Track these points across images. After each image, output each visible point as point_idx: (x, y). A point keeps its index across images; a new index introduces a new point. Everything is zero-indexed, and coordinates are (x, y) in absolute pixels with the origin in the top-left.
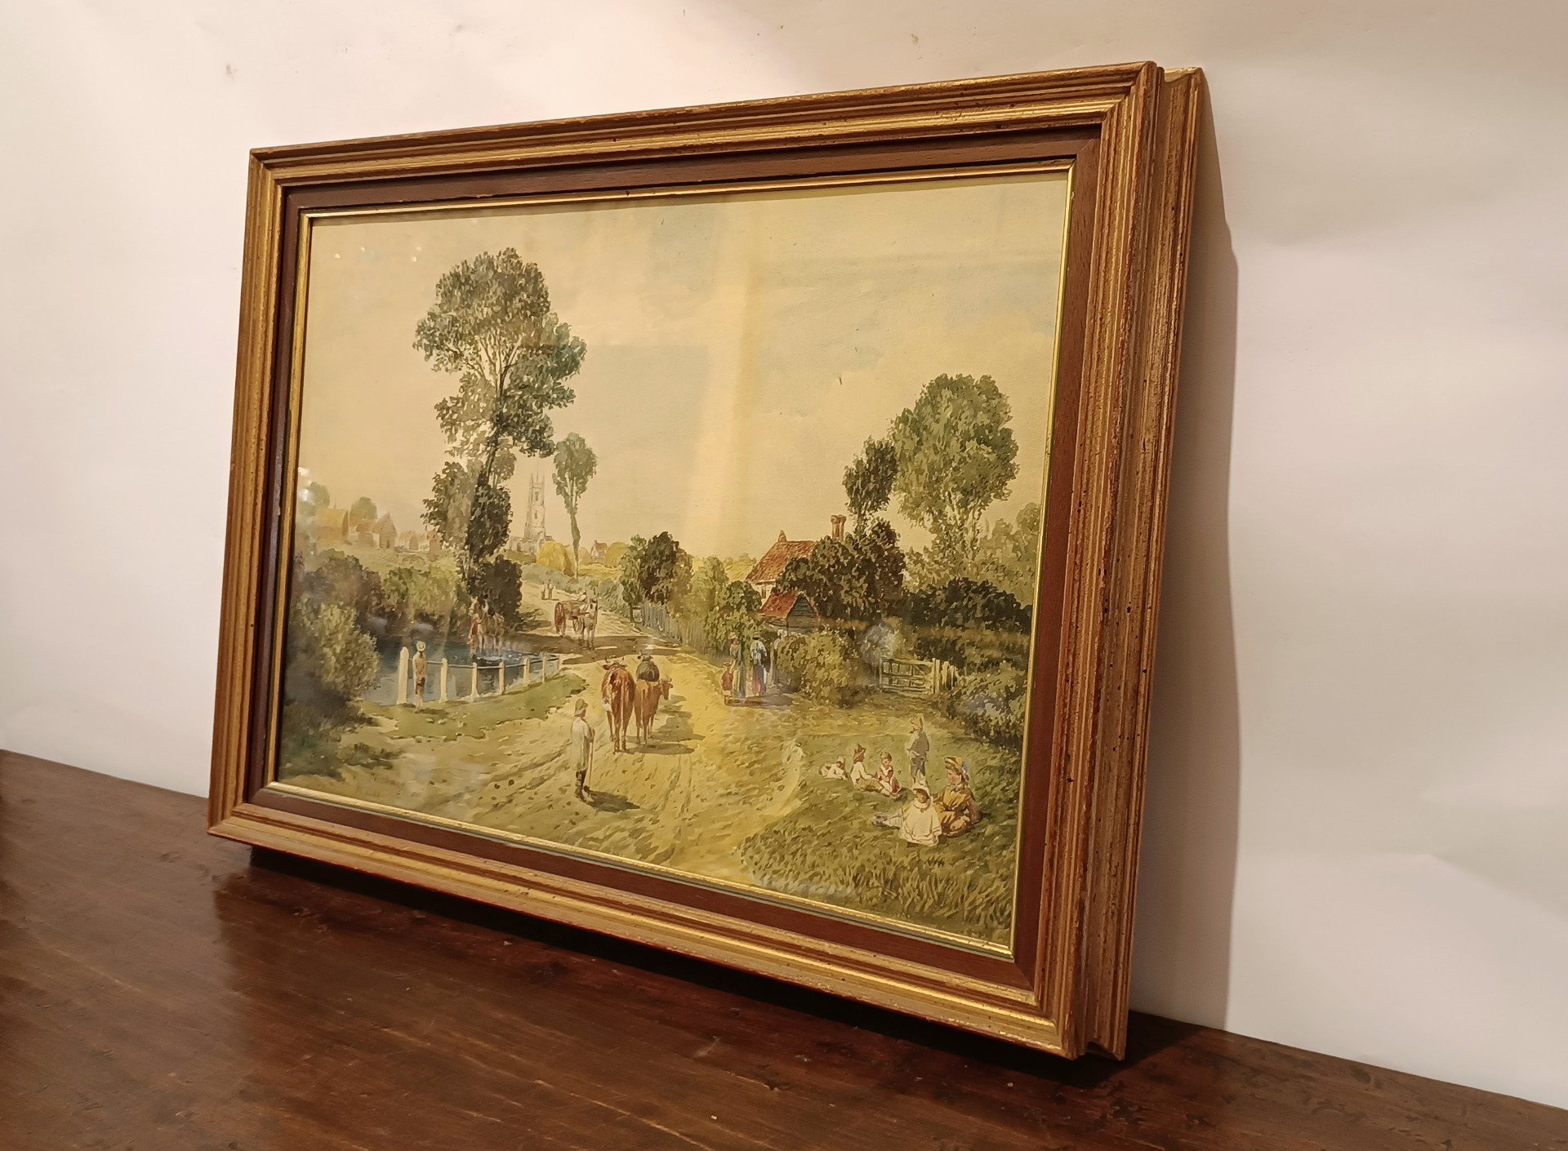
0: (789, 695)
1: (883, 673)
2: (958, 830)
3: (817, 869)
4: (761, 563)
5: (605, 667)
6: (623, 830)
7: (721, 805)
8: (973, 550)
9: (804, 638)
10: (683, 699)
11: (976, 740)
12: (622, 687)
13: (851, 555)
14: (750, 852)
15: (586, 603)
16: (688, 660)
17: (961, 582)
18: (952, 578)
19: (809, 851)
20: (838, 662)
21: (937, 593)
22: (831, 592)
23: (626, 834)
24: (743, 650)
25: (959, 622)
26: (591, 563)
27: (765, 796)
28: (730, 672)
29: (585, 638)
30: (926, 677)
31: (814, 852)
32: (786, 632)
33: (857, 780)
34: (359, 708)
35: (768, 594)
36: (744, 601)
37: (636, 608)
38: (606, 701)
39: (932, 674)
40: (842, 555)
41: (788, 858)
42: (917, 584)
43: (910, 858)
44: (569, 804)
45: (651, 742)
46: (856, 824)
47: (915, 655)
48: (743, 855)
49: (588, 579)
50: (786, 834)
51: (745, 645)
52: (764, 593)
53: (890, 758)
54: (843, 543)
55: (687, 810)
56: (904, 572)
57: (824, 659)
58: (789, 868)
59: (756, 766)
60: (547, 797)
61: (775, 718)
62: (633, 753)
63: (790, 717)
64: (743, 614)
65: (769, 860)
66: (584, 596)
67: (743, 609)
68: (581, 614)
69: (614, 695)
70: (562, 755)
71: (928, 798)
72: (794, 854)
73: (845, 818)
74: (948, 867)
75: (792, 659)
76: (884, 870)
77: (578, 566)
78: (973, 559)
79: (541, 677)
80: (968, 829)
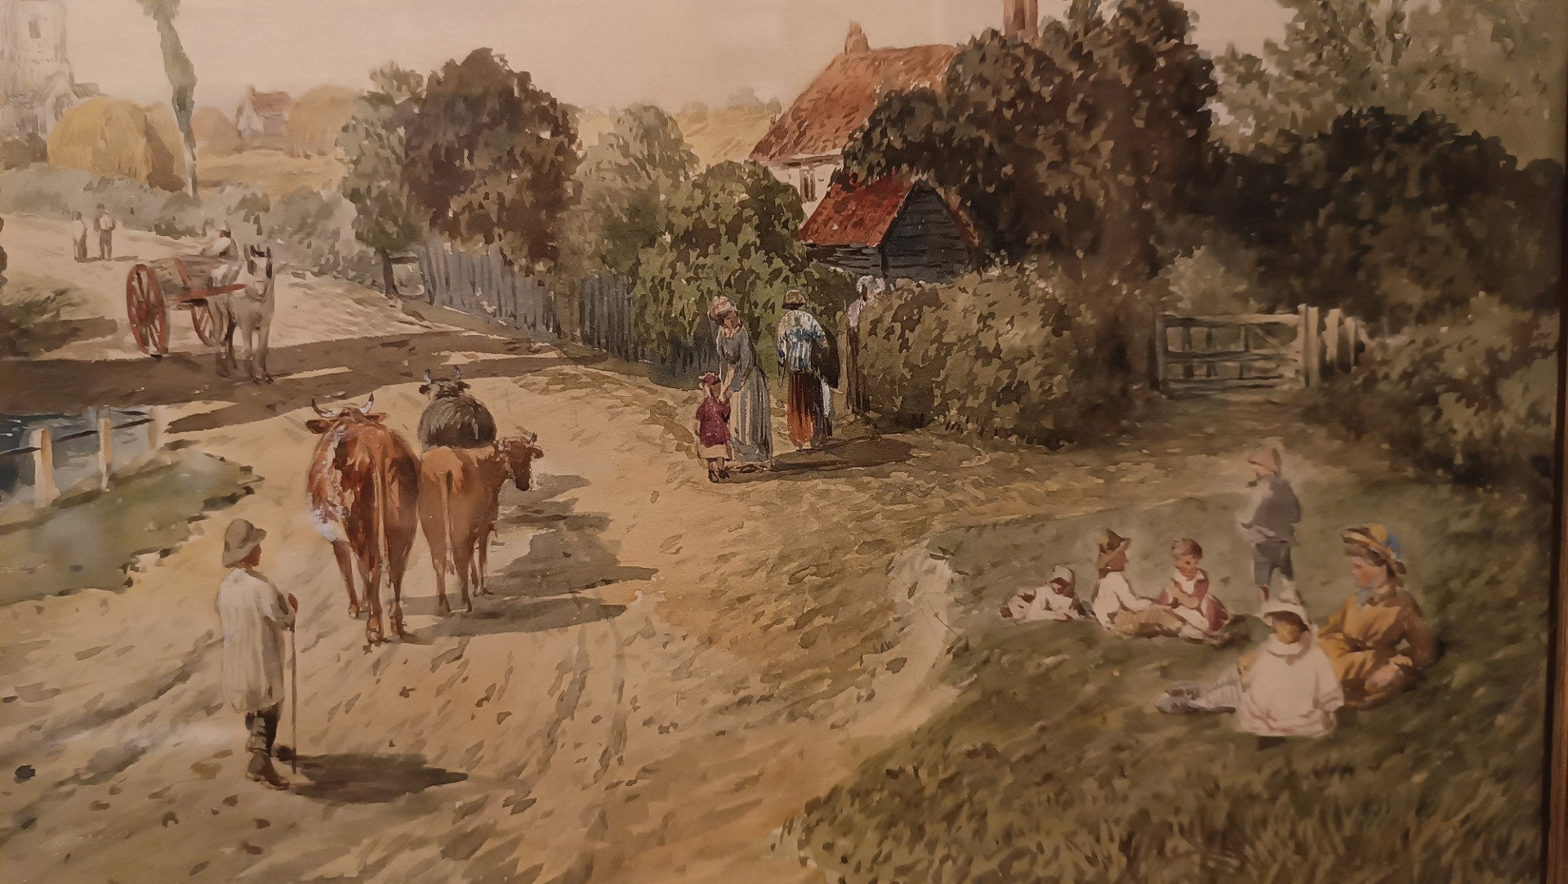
0: (899, 437)
1: (1166, 351)
2: (1385, 688)
3: (1020, 843)
4: (796, 112)
5: (313, 426)
6: (422, 842)
7: (723, 733)
8: (1393, 40)
9: (934, 289)
10: (577, 482)
11: (1419, 480)
12: (376, 475)
13: (1061, 72)
14: (823, 834)
15: (235, 258)
16: (584, 379)
17: (1366, 117)
18: (1341, 110)
19: (992, 804)
20: (1036, 342)
21: (1305, 148)
22: (1008, 170)
23: (432, 851)
24: (755, 336)
25: (1365, 213)
26: (239, 150)
27: (853, 691)
28: (722, 398)
29: (240, 355)
30: (1283, 351)
31: (1005, 804)
32: (880, 282)
33: (1112, 616)
35: (821, 191)
36: (748, 212)
37: (400, 261)
38: (327, 516)
39: (1298, 343)
40: (1034, 74)
41: (934, 829)
42: (1249, 132)
43: (1267, 772)
44: (231, 801)
45: (486, 604)
46: (1115, 721)
47: (1252, 302)
48: (802, 845)
49: (232, 194)
50: (923, 773)
51: (762, 325)
52: (808, 189)
53: (1197, 551)
54: (1037, 45)
55: (620, 760)
56: (1215, 106)
57: (998, 335)
58: (940, 852)
59: (818, 621)
60: (154, 796)
61: (862, 498)
62: (428, 642)
63: (908, 488)
64: (747, 246)
65: (880, 844)
66: (224, 243)
67: (749, 234)
68: (218, 291)
69: (350, 497)
70: (194, 679)
71: (1303, 628)
72: (951, 817)
73: (1085, 710)
74: (1367, 777)
75: (904, 345)
76: (1202, 812)
77: (193, 159)
78: (1394, 61)
79: (99, 477)
80: (1412, 682)
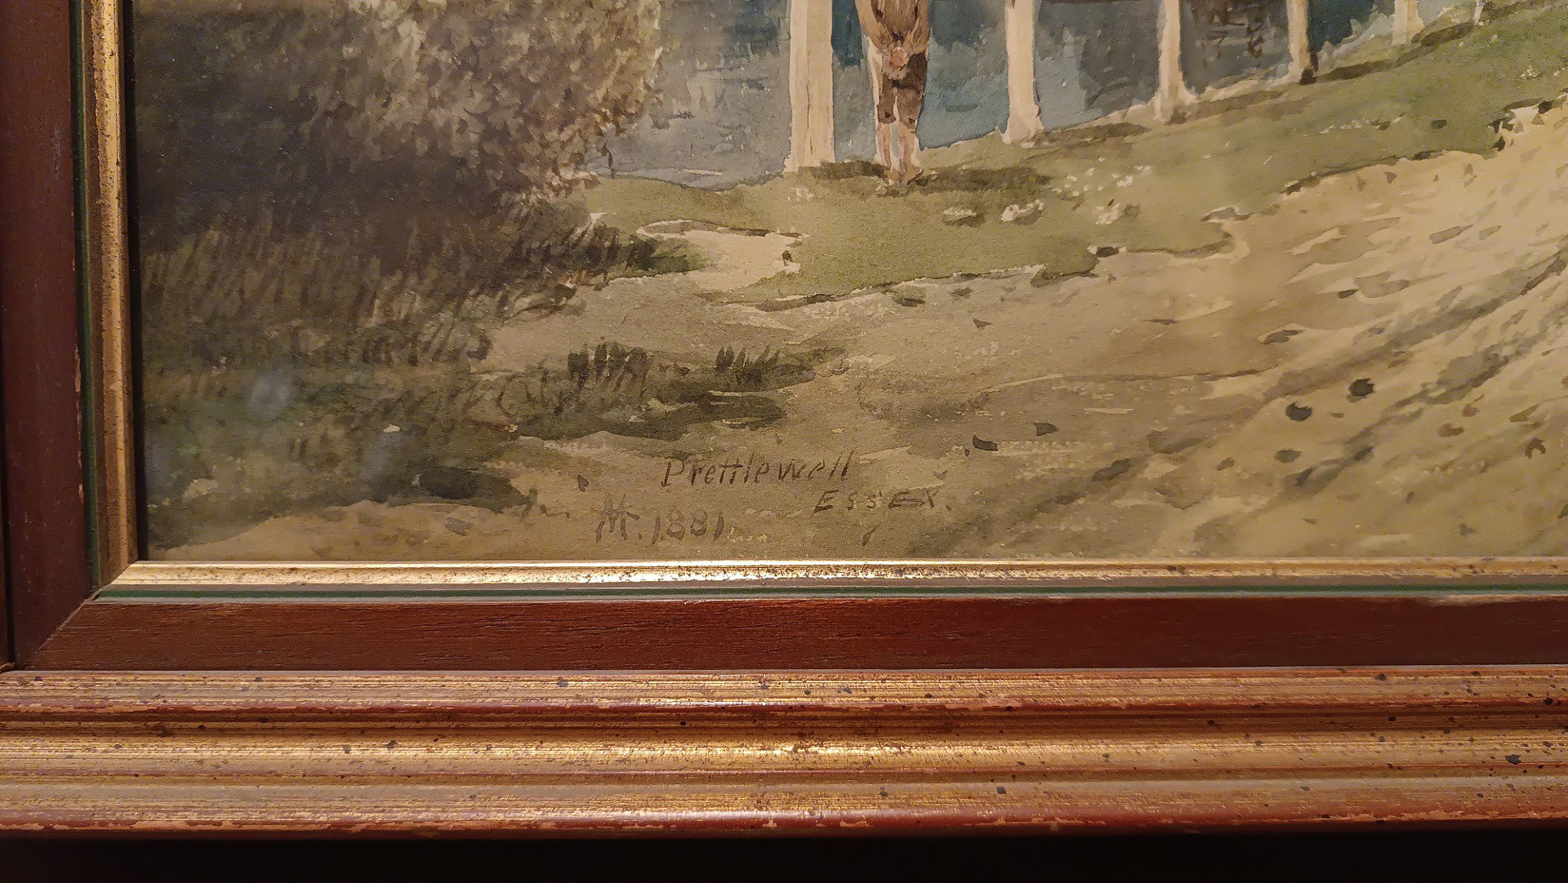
34: (580, 214)
